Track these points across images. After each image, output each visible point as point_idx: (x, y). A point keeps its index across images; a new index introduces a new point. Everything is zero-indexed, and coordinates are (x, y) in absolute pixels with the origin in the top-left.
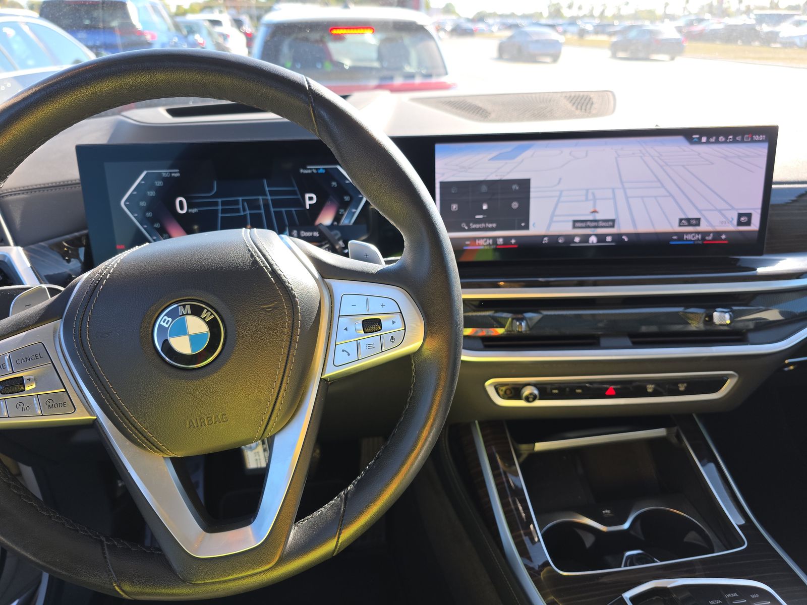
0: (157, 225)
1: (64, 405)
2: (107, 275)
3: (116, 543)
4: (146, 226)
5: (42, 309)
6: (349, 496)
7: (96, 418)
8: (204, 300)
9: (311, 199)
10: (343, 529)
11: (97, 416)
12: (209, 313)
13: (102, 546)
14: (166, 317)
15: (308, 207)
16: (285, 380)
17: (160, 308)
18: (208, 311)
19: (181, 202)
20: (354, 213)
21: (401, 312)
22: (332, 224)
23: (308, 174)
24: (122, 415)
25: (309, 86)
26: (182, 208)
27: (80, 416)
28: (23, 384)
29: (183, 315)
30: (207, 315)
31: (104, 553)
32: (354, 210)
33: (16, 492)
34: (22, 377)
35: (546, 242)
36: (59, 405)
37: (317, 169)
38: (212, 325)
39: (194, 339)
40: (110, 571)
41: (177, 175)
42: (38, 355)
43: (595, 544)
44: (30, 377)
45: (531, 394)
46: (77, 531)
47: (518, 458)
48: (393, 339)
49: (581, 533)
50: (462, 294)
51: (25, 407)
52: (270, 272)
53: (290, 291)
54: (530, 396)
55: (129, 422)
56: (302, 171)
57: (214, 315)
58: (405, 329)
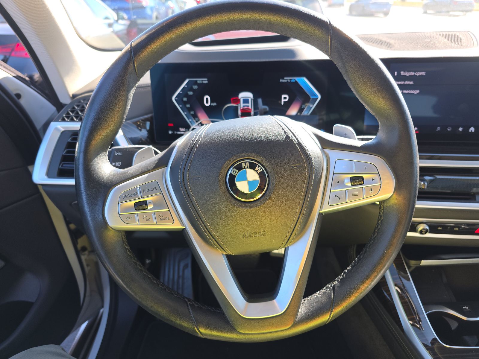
0: (192, 113)
1: (168, 218)
2: (198, 141)
3: (193, 303)
4: (186, 113)
5: (156, 161)
6: (336, 288)
7: (184, 227)
8: (257, 160)
9: (285, 98)
10: (334, 309)
11: (186, 226)
12: (260, 168)
13: (187, 304)
14: (235, 169)
15: (282, 103)
16: (302, 212)
17: (231, 163)
18: (259, 166)
19: (207, 99)
20: (312, 107)
21: (379, 173)
22: (297, 114)
23: (284, 82)
24: (204, 227)
25: (330, 22)
26: (207, 102)
27: (176, 226)
28: (146, 205)
29: (245, 168)
30: (259, 169)
31: (189, 309)
32: (311, 106)
33: (140, 268)
34: (146, 201)
35: (439, 130)
36: (165, 219)
37: (291, 79)
38: (261, 175)
39: (251, 184)
40: (193, 320)
41: (206, 82)
42: (155, 188)
43: (458, 328)
44: (151, 201)
45: (423, 229)
46: (172, 294)
47: (409, 268)
48: (371, 191)
49: (447, 319)
50: (420, 163)
51: (147, 219)
52: (297, 143)
53: (309, 156)
54: (423, 230)
55: (208, 232)
56: (281, 80)
57: (263, 169)
58: (381, 185)
